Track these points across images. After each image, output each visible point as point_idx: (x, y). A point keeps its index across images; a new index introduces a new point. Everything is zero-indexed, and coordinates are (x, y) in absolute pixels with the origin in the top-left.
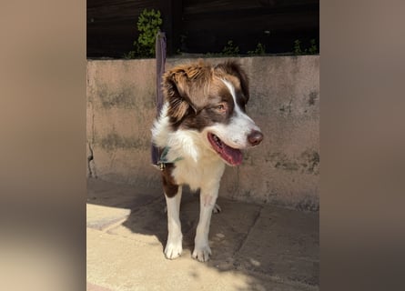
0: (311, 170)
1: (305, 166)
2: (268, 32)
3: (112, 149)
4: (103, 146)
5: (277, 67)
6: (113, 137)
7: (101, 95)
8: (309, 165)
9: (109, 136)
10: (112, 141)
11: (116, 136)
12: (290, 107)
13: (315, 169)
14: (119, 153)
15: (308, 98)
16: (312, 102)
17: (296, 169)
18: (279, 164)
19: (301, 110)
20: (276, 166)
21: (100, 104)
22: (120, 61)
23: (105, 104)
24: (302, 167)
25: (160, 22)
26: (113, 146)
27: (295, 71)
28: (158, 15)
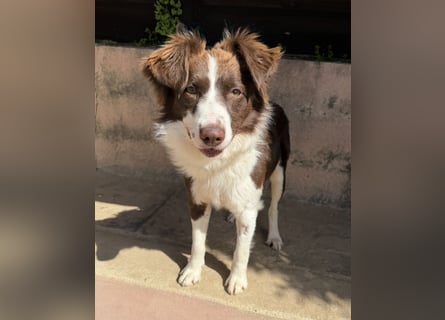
0: (325, 167)
1: (320, 163)
2: (287, 33)
3: (117, 140)
4: (107, 137)
5: (301, 71)
6: (120, 128)
7: (108, 84)
8: (324, 162)
9: (115, 127)
10: (118, 132)
11: (123, 127)
12: (310, 109)
13: (330, 166)
14: (126, 145)
15: (328, 102)
16: (331, 106)
17: (311, 166)
18: (296, 161)
19: (321, 113)
20: (293, 163)
21: (106, 92)
22: (133, 50)
23: (113, 93)
24: (317, 164)
25: (180, 12)
26: (120, 137)
27: (318, 77)
28: (179, 5)
